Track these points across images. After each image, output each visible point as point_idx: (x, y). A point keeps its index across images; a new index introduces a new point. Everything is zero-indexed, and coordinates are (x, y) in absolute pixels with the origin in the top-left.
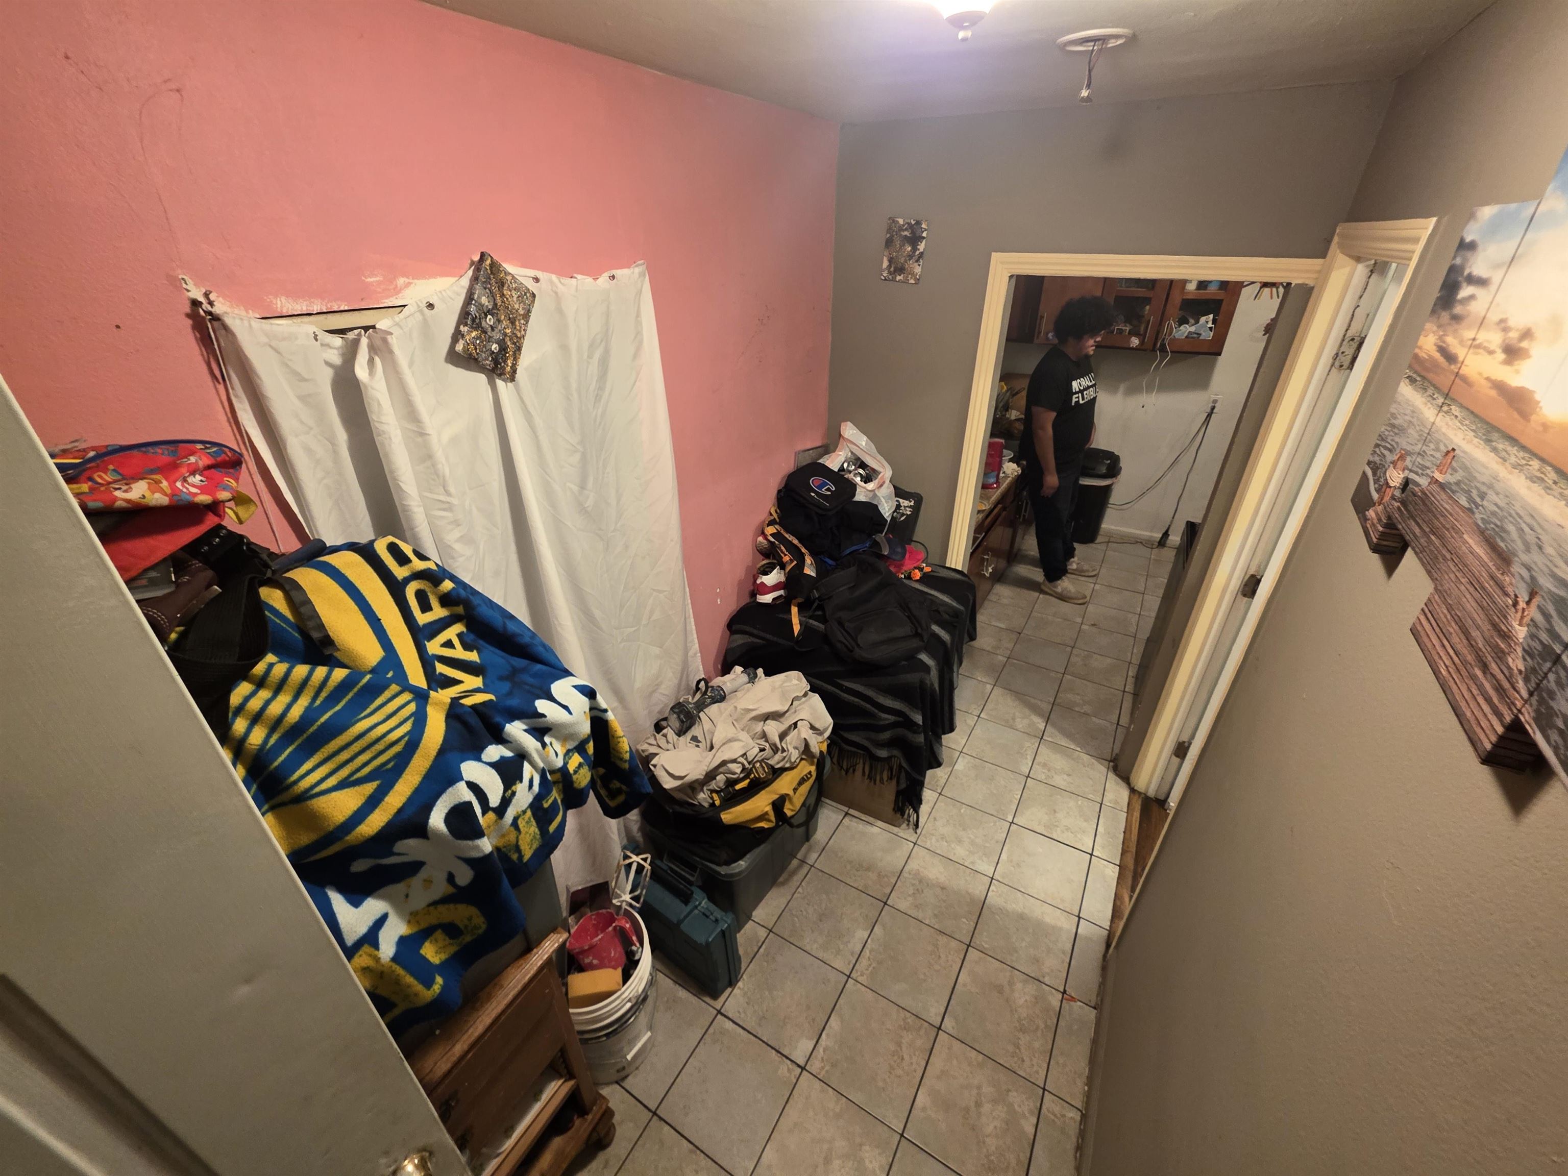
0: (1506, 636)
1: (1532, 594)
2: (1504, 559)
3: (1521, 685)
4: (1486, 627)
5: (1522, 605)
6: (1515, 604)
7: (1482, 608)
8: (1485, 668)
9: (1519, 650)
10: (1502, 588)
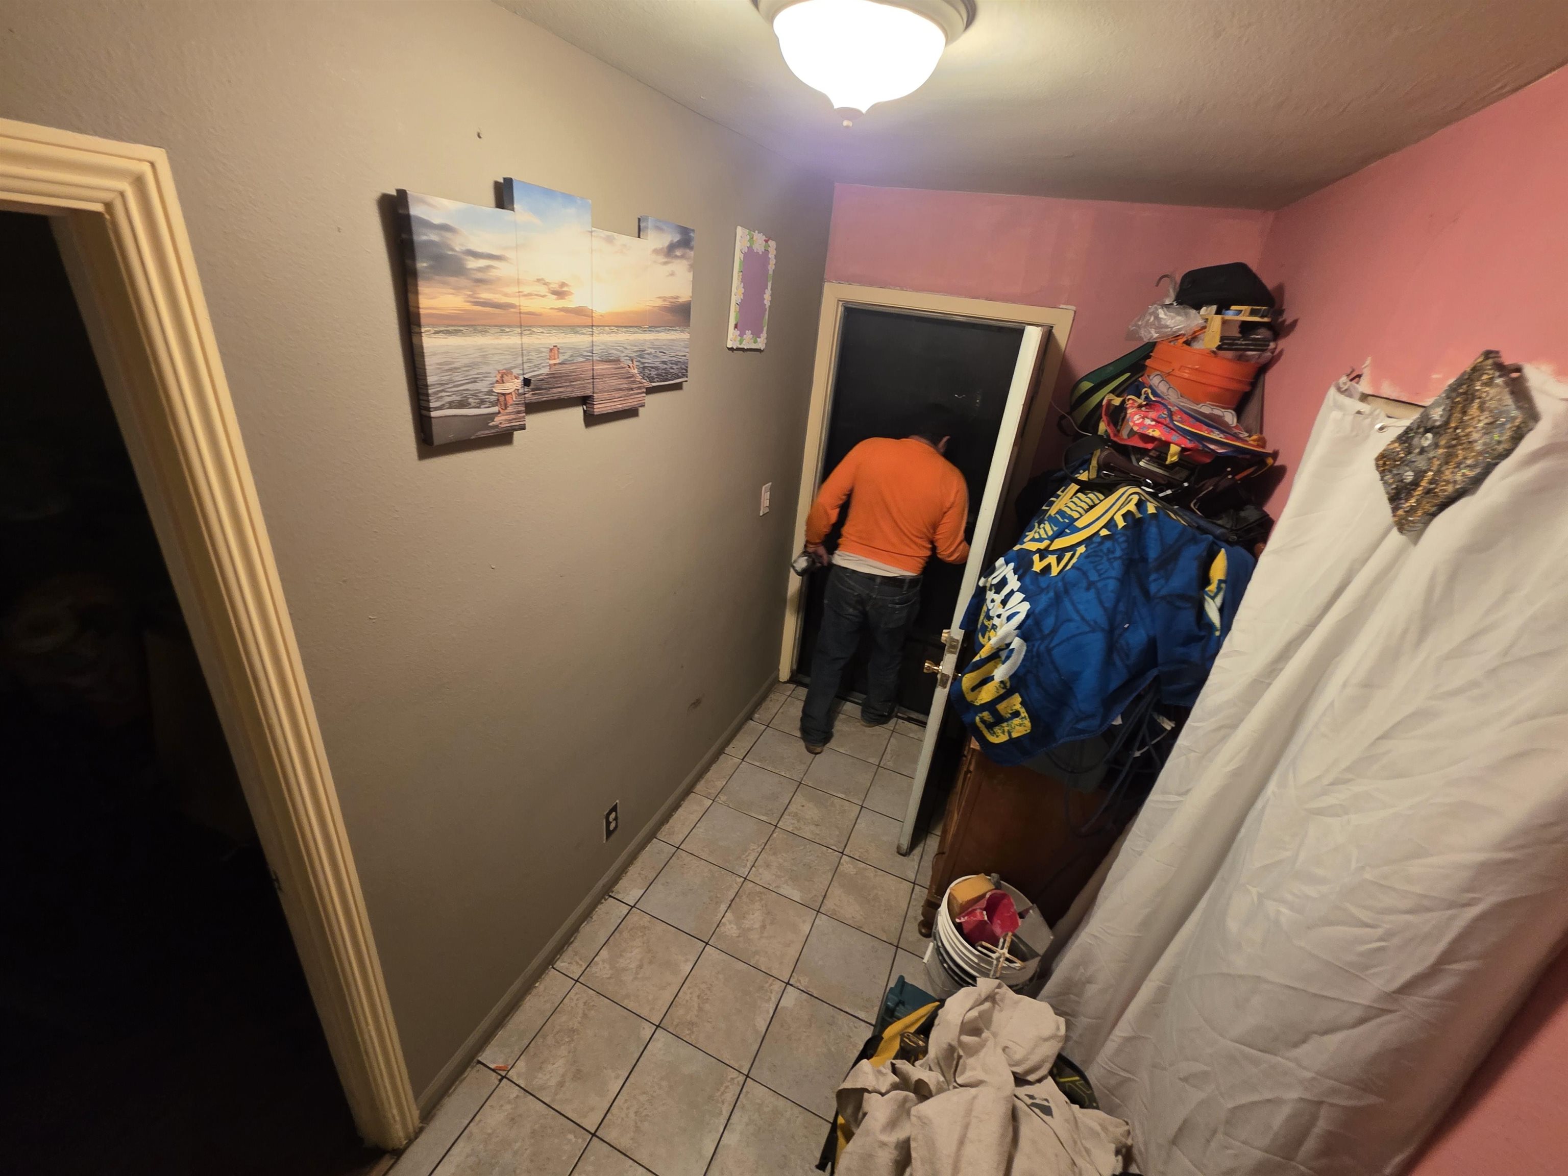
0: (633, 376)
1: (632, 361)
2: (617, 361)
3: (644, 381)
4: (625, 381)
5: (631, 365)
6: (629, 367)
7: (619, 378)
8: (632, 389)
9: (638, 375)
10: (623, 368)
